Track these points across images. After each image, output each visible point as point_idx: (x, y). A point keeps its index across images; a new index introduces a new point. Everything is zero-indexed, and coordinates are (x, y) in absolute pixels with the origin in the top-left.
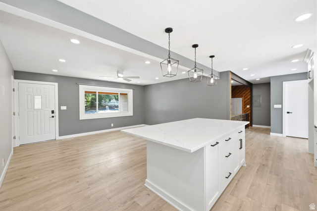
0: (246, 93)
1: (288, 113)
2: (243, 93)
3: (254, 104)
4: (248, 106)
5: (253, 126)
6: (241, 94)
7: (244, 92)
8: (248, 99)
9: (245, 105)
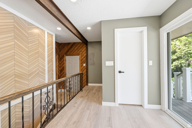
0: (83, 51)
1: (120, 72)
2: (80, 51)
3: (90, 62)
4: (84, 65)
5: (89, 84)
6: (78, 52)
7: (81, 49)
8: (85, 57)
9: (81, 64)
